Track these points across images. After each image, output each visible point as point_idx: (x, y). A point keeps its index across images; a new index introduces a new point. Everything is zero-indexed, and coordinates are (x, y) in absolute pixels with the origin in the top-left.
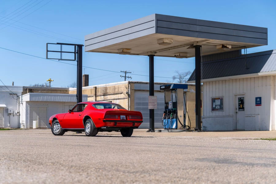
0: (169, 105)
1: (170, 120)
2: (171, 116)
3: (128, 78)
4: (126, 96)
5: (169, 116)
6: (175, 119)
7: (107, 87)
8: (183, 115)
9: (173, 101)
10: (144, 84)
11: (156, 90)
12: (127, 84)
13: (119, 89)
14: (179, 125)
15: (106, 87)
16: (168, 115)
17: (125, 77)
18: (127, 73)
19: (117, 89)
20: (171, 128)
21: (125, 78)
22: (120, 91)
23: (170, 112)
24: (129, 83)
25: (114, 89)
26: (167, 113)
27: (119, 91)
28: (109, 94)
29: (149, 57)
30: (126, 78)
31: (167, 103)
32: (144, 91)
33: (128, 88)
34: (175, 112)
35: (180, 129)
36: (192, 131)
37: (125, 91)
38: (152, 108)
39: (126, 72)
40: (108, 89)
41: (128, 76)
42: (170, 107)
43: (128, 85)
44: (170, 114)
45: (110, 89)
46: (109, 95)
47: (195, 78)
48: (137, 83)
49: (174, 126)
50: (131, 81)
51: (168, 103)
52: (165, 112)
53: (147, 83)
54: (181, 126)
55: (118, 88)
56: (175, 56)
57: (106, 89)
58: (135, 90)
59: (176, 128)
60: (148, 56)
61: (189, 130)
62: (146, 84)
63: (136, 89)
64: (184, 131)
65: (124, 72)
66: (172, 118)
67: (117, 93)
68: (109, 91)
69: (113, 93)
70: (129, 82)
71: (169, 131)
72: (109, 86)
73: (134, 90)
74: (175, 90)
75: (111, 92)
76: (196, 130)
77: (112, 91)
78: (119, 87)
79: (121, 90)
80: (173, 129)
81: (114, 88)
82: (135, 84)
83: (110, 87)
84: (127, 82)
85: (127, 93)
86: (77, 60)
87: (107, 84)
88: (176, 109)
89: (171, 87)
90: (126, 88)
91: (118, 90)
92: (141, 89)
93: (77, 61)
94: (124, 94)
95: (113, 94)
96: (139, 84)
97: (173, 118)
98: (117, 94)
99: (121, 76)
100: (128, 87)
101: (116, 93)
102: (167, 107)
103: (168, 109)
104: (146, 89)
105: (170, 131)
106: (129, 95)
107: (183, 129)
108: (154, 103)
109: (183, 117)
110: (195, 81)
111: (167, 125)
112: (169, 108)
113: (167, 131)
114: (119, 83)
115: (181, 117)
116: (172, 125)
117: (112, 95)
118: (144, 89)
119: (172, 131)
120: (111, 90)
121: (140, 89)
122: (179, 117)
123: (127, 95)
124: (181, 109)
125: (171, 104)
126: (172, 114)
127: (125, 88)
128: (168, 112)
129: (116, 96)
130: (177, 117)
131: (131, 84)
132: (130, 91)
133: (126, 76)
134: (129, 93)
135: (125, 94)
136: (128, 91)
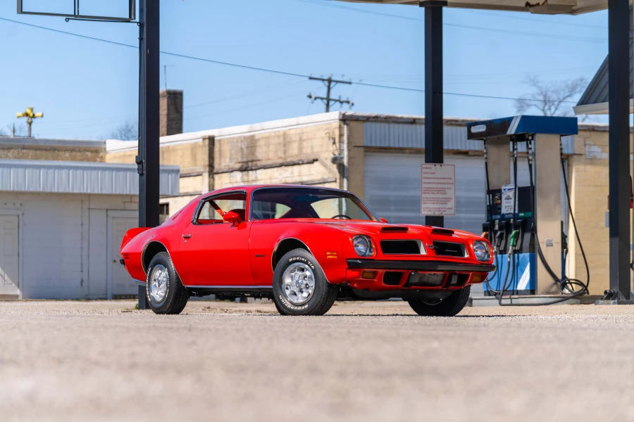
0: (504, 197)
1: (507, 258)
2: (511, 241)
3: (338, 103)
4: (330, 171)
5: (503, 242)
6: (526, 256)
7: (257, 137)
8: (559, 239)
9: (520, 184)
10: (401, 126)
11: (450, 148)
12: (336, 124)
13: (305, 144)
14: (544, 279)
15: (252, 137)
16: (501, 237)
17: (328, 100)
18: (333, 84)
19: (295, 145)
20: (511, 288)
21: (328, 105)
22: (308, 152)
23: (507, 227)
24: (345, 119)
25: (285, 145)
26: (496, 232)
27: (305, 151)
28: (264, 163)
29: (423, 9)
30: (331, 103)
31: (494, 193)
32: (401, 150)
33: (341, 142)
34: (526, 225)
35: (548, 293)
36: (593, 300)
37: (328, 152)
38: (437, 214)
39: (330, 81)
40: (262, 143)
41: (337, 98)
42: (508, 205)
43: (340, 128)
44: (509, 232)
45: (268, 146)
46: (265, 167)
47: (607, 91)
48: (376, 119)
49: (523, 284)
50: (349, 113)
51: (499, 191)
52: (488, 228)
53: (413, 122)
54: (551, 280)
55: (301, 140)
56: (528, 4)
57: (251, 143)
58: (369, 150)
59: (532, 290)
60: (421, 5)
61: (583, 296)
62: (410, 126)
63: (369, 145)
64: (564, 299)
65: (323, 80)
66: (515, 252)
67: (295, 160)
68: (262, 154)
69: (280, 161)
70: (344, 115)
71: (503, 302)
72: (265, 133)
73: (362, 149)
74: (527, 140)
75: (272, 155)
76: (610, 296)
77: (276, 151)
78: (304, 137)
79: (312, 147)
80: (518, 292)
81: (285, 140)
82: (368, 124)
83: (267, 138)
84: (334, 115)
85: (334, 160)
86: (137, 19)
87: (257, 126)
88: (529, 214)
89: (512, 130)
90: (332, 141)
91: (300, 149)
92: (392, 145)
93: (141, 25)
94: (325, 166)
95: (281, 165)
96: (382, 125)
97: (520, 251)
98: (294, 164)
99: (310, 97)
100: (341, 135)
101: (289, 160)
102: (493, 209)
103: (500, 213)
104: (410, 146)
105: (508, 302)
106: (341, 168)
107: (560, 295)
108: (442, 191)
109: (558, 247)
110: (606, 105)
111: (496, 278)
112: (504, 211)
113: (497, 301)
114: (303, 119)
115: (550, 244)
116: (515, 279)
117: (275, 169)
118: (401, 146)
119: (514, 301)
120: (272, 148)
121: (387, 145)
122: (543, 247)
123: (334, 168)
124: (549, 216)
125: (511, 194)
126: (516, 236)
127: (326, 139)
128: (501, 228)
129: (292, 173)
130: (534, 248)
131: (353, 124)
132: (349, 150)
133: (332, 97)
134: (342, 158)
135: (329, 163)
136: (341, 151)
